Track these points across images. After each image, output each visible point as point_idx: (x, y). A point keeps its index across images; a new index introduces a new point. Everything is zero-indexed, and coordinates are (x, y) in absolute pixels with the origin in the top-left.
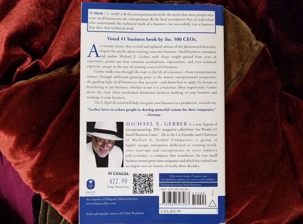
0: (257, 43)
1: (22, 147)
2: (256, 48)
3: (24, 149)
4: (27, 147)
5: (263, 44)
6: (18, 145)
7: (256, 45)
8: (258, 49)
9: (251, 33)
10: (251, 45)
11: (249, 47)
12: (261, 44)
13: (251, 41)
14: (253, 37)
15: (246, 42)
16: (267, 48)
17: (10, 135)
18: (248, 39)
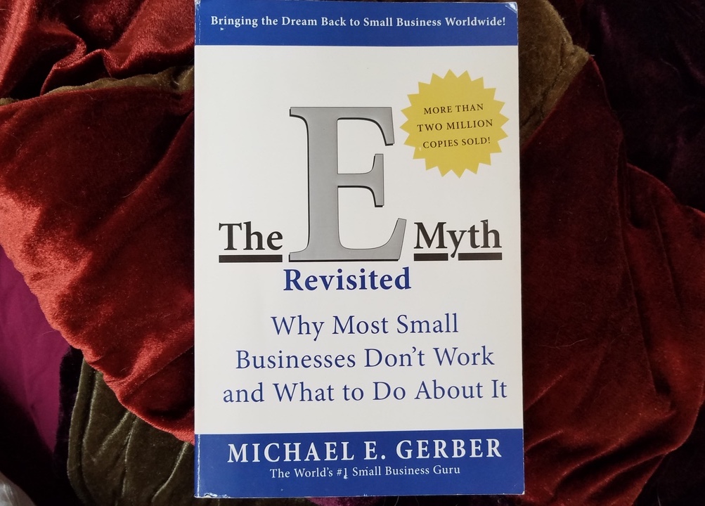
0: (576, 51)
1: (53, 236)
2: (574, 60)
3: (57, 242)
4: (64, 237)
5: (587, 53)
6: (44, 228)
7: (572, 54)
8: (578, 62)
9: (564, 28)
10: (563, 53)
11: (559, 55)
12: (584, 54)
13: (562, 45)
14: (566, 36)
15: (552, 44)
16: (595, 62)
17: (28, 204)
18: (558, 40)
